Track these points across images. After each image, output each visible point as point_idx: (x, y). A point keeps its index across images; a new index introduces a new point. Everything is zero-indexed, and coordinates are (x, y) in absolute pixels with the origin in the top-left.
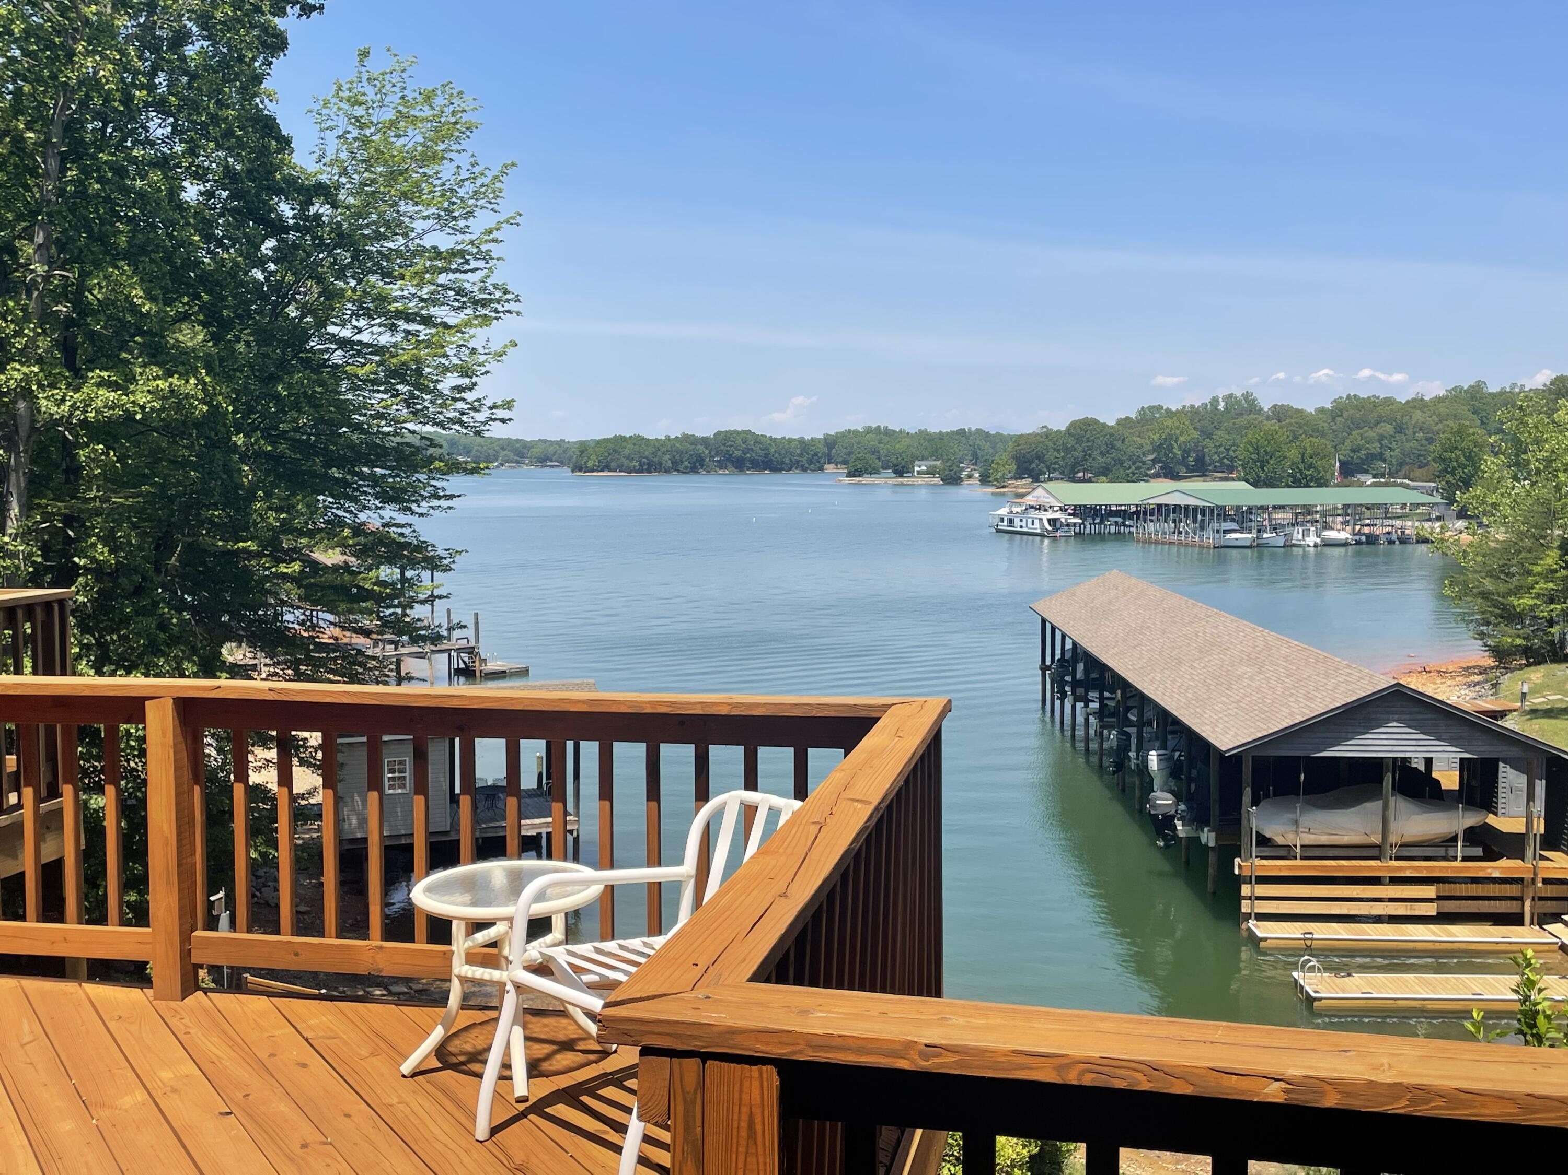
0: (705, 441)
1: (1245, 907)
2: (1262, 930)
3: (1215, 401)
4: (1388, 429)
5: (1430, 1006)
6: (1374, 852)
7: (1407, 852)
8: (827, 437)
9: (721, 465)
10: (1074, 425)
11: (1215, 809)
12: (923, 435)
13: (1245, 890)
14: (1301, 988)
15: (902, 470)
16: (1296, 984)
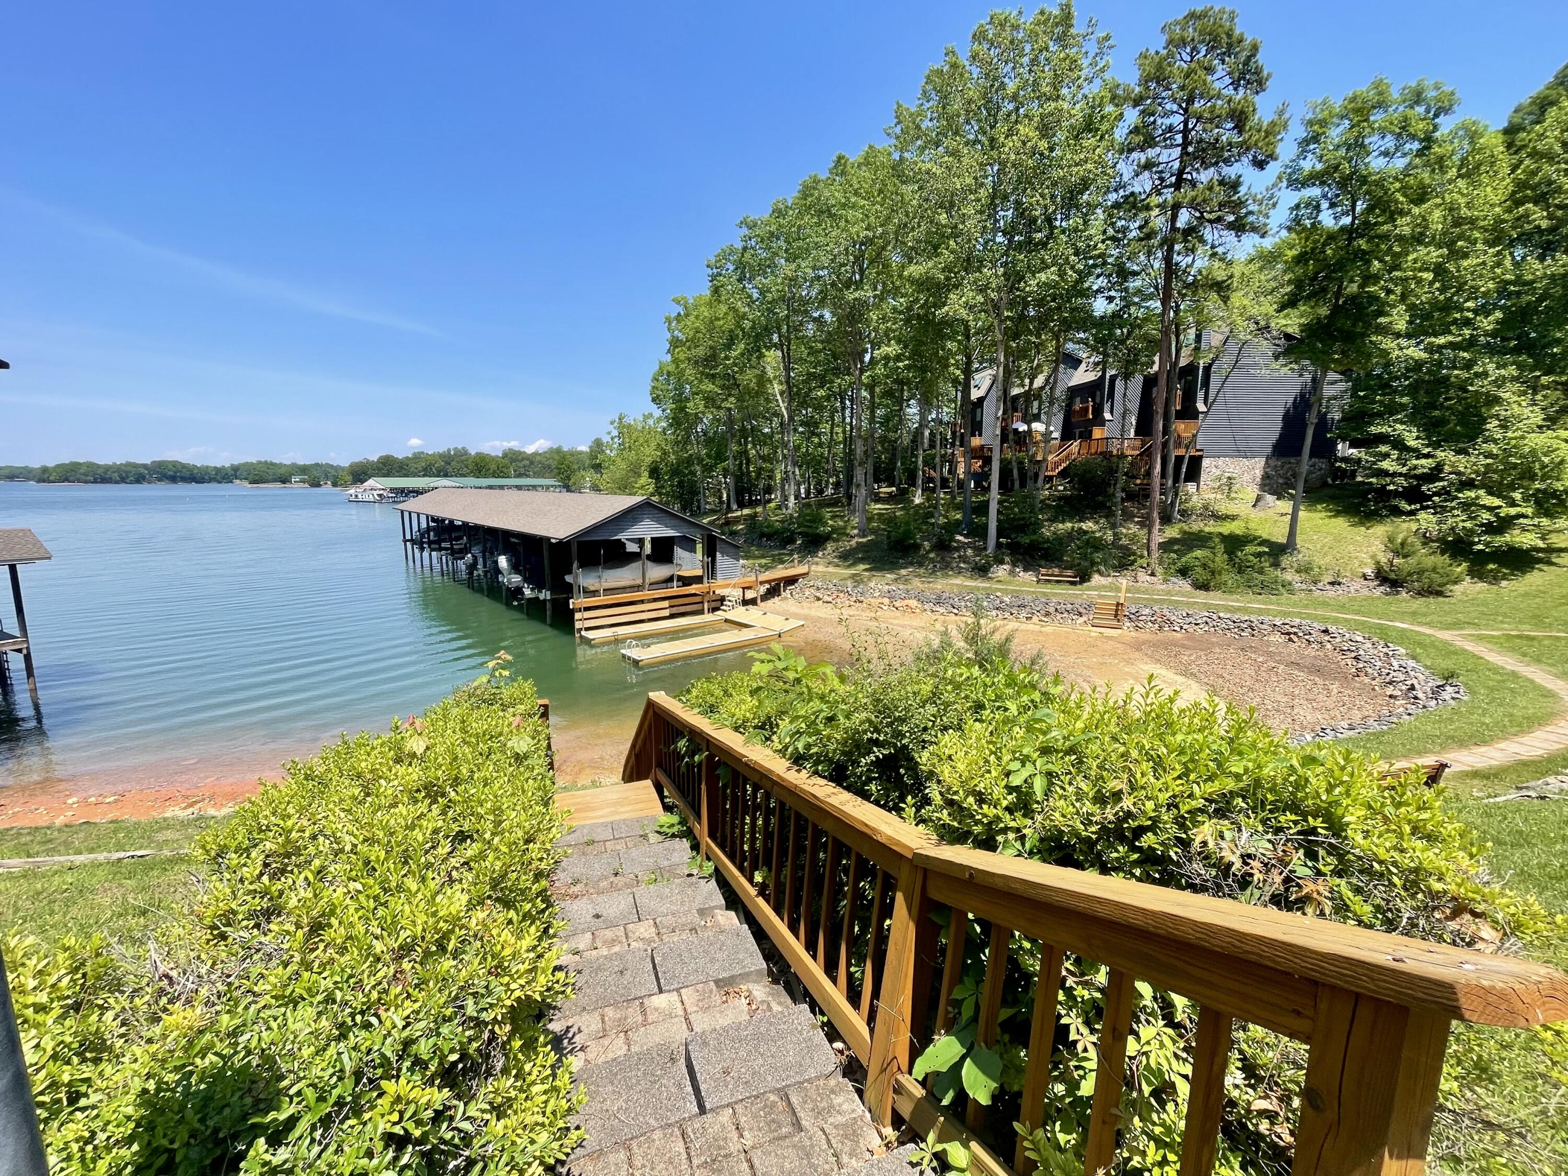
0: (145, 466)
1: (578, 625)
2: (590, 635)
3: (449, 450)
4: (527, 462)
5: (694, 653)
6: (638, 588)
7: (655, 585)
8: (232, 465)
9: (160, 480)
10: (381, 458)
11: (548, 579)
12: (294, 465)
13: (578, 616)
14: (629, 658)
15: (284, 480)
16: (624, 656)
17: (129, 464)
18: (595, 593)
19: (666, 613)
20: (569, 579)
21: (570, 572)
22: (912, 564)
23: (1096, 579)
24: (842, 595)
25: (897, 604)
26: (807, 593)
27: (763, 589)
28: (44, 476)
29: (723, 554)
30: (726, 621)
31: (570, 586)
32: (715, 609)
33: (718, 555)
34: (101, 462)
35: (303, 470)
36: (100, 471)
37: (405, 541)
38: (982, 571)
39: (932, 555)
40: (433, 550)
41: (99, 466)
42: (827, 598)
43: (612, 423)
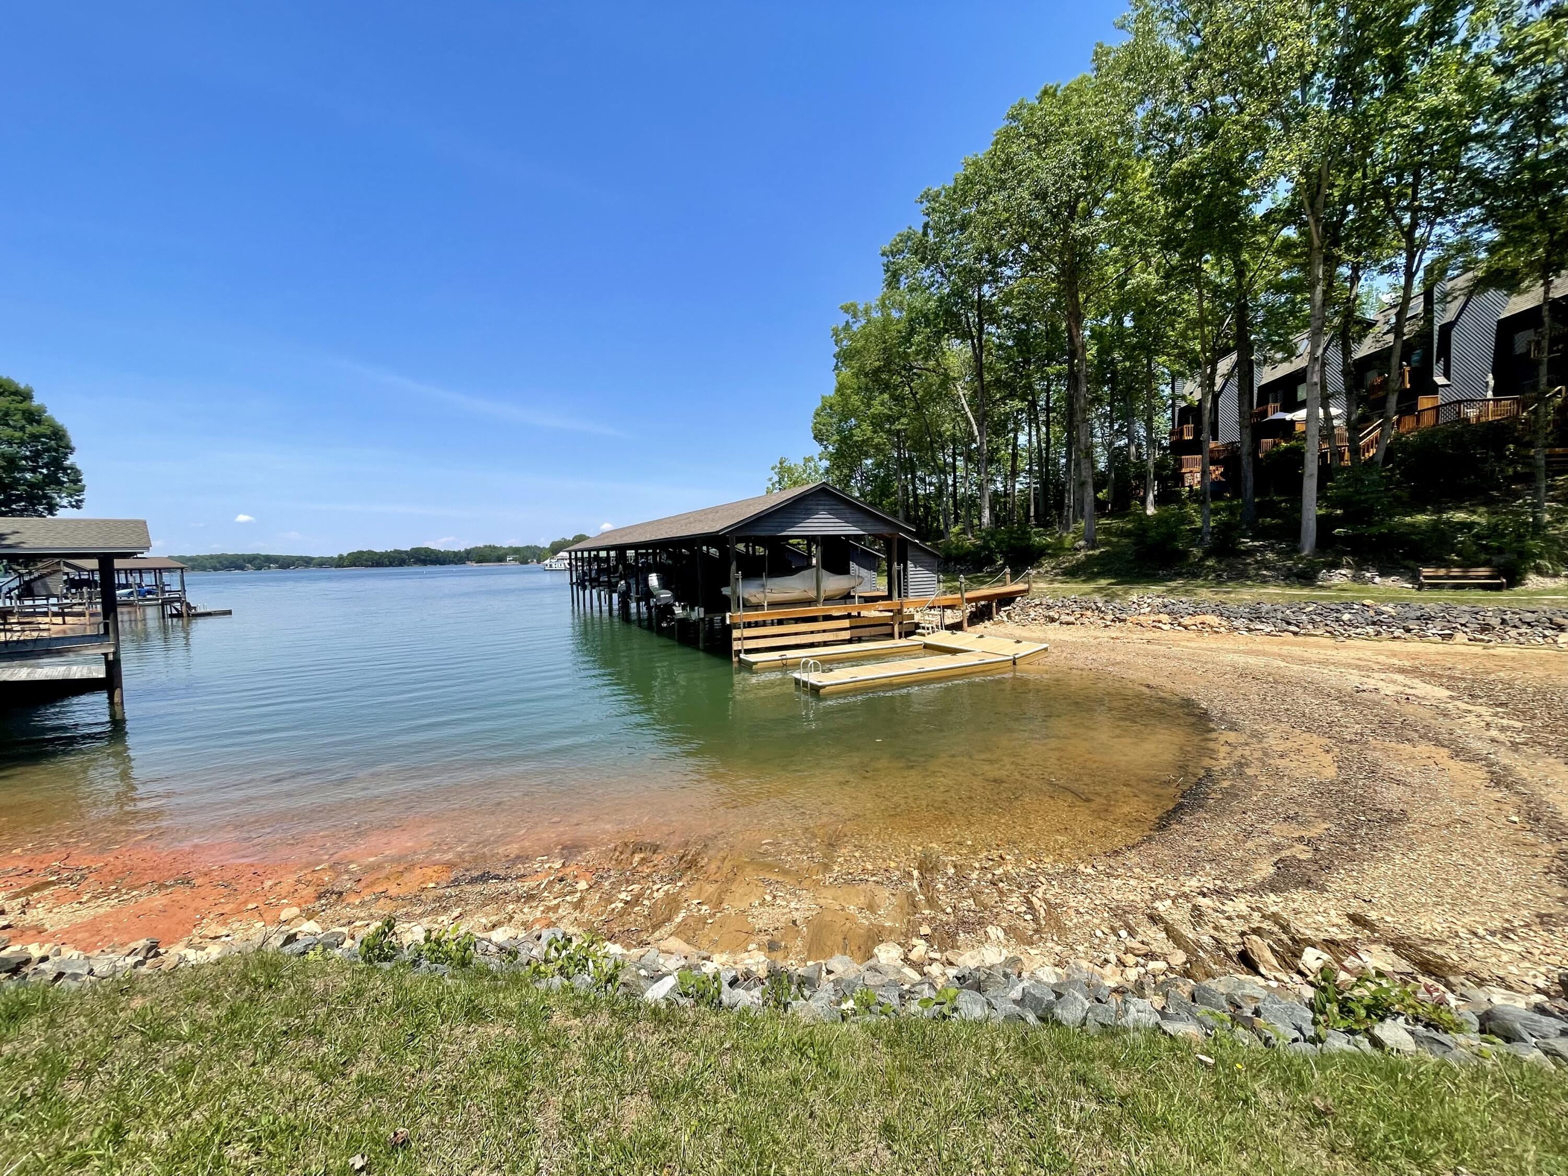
0: (405, 552)
1: (736, 646)
2: (752, 658)
5: (896, 680)
6: (809, 602)
7: (831, 599)
9: (415, 563)
11: (702, 594)
12: (510, 548)
13: (736, 633)
14: (805, 683)
15: (501, 559)
16: (797, 681)
17: (396, 551)
18: (758, 607)
19: (846, 635)
20: (726, 591)
21: (728, 584)
22: (1179, 575)
23: (1533, 581)
24: (1089, 613)
25: (1187, 621)
26: (1033, 614)
27: (969, 609)
28: (340, 563)
29: (916, 564)
30: (926, 646)
31: (727, 600)
32: (909, 634)
33: (910, 565)
34: (377, 551)
35: (516, 551)
36: (376, 557)
37: (572, 584)
38: (1306, 578)
39: (1209, 563)
40: (593, 587)
41: (376, 553)
42: (1065, 618)
43: (773, 469)
